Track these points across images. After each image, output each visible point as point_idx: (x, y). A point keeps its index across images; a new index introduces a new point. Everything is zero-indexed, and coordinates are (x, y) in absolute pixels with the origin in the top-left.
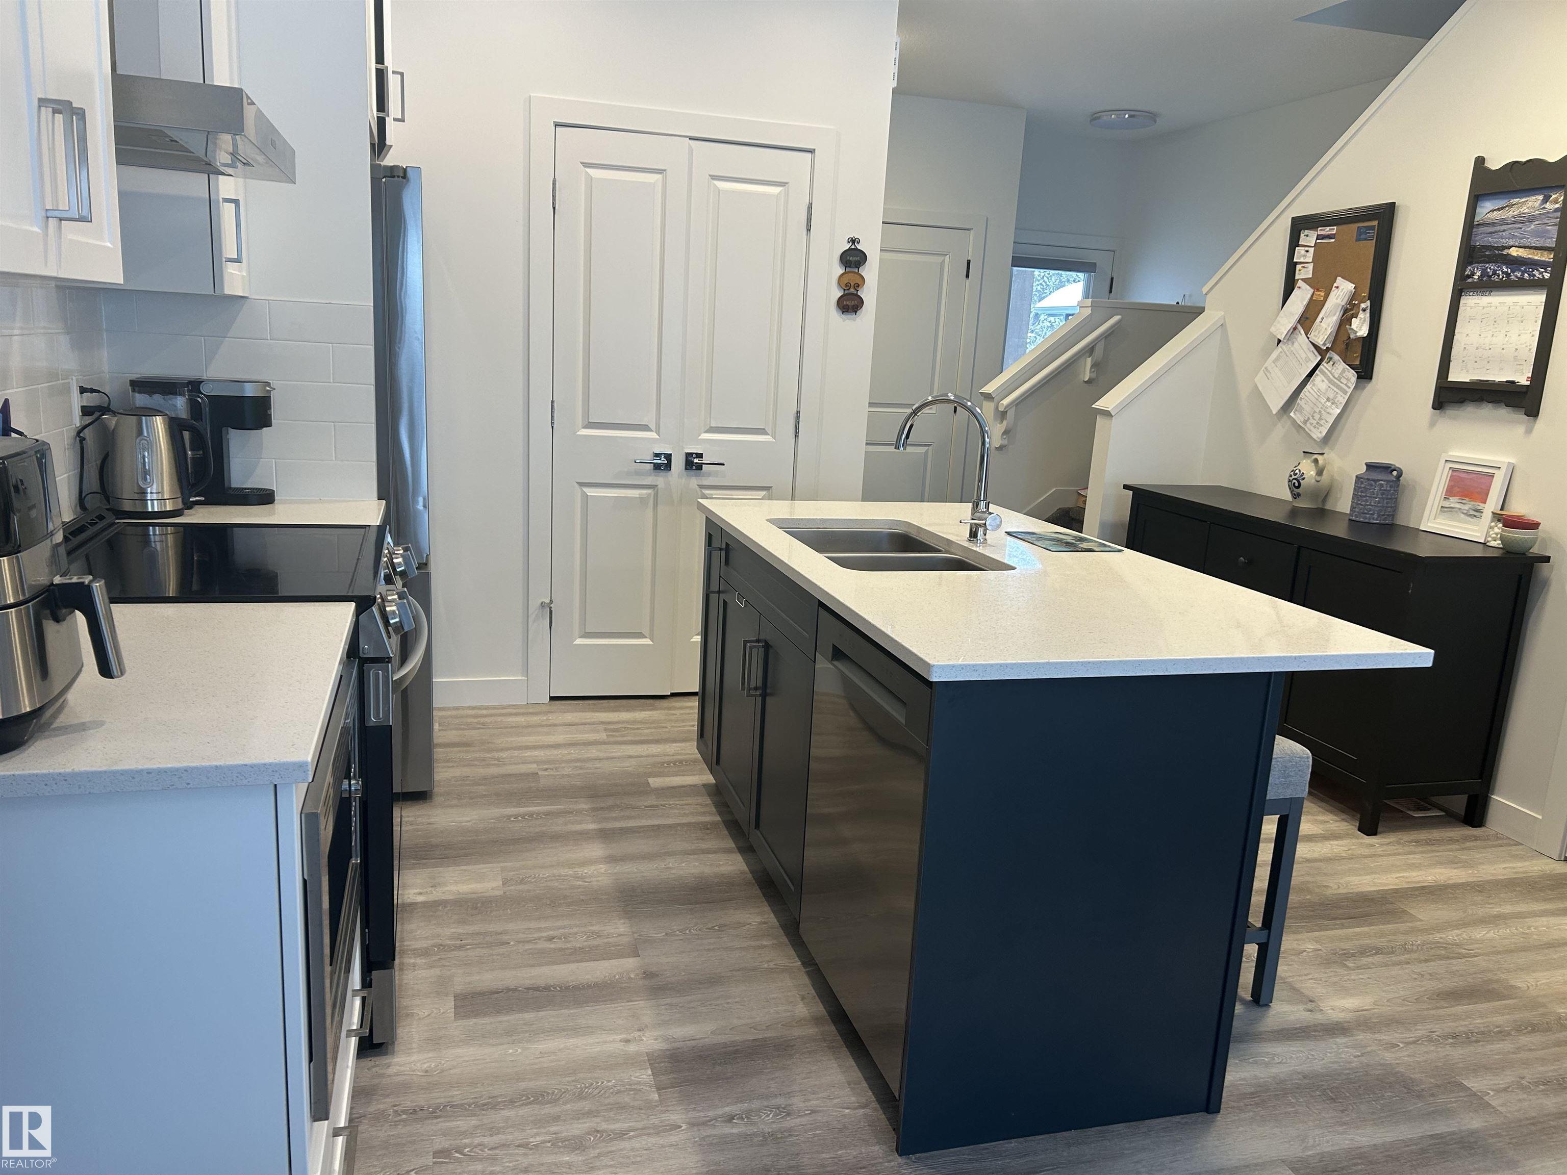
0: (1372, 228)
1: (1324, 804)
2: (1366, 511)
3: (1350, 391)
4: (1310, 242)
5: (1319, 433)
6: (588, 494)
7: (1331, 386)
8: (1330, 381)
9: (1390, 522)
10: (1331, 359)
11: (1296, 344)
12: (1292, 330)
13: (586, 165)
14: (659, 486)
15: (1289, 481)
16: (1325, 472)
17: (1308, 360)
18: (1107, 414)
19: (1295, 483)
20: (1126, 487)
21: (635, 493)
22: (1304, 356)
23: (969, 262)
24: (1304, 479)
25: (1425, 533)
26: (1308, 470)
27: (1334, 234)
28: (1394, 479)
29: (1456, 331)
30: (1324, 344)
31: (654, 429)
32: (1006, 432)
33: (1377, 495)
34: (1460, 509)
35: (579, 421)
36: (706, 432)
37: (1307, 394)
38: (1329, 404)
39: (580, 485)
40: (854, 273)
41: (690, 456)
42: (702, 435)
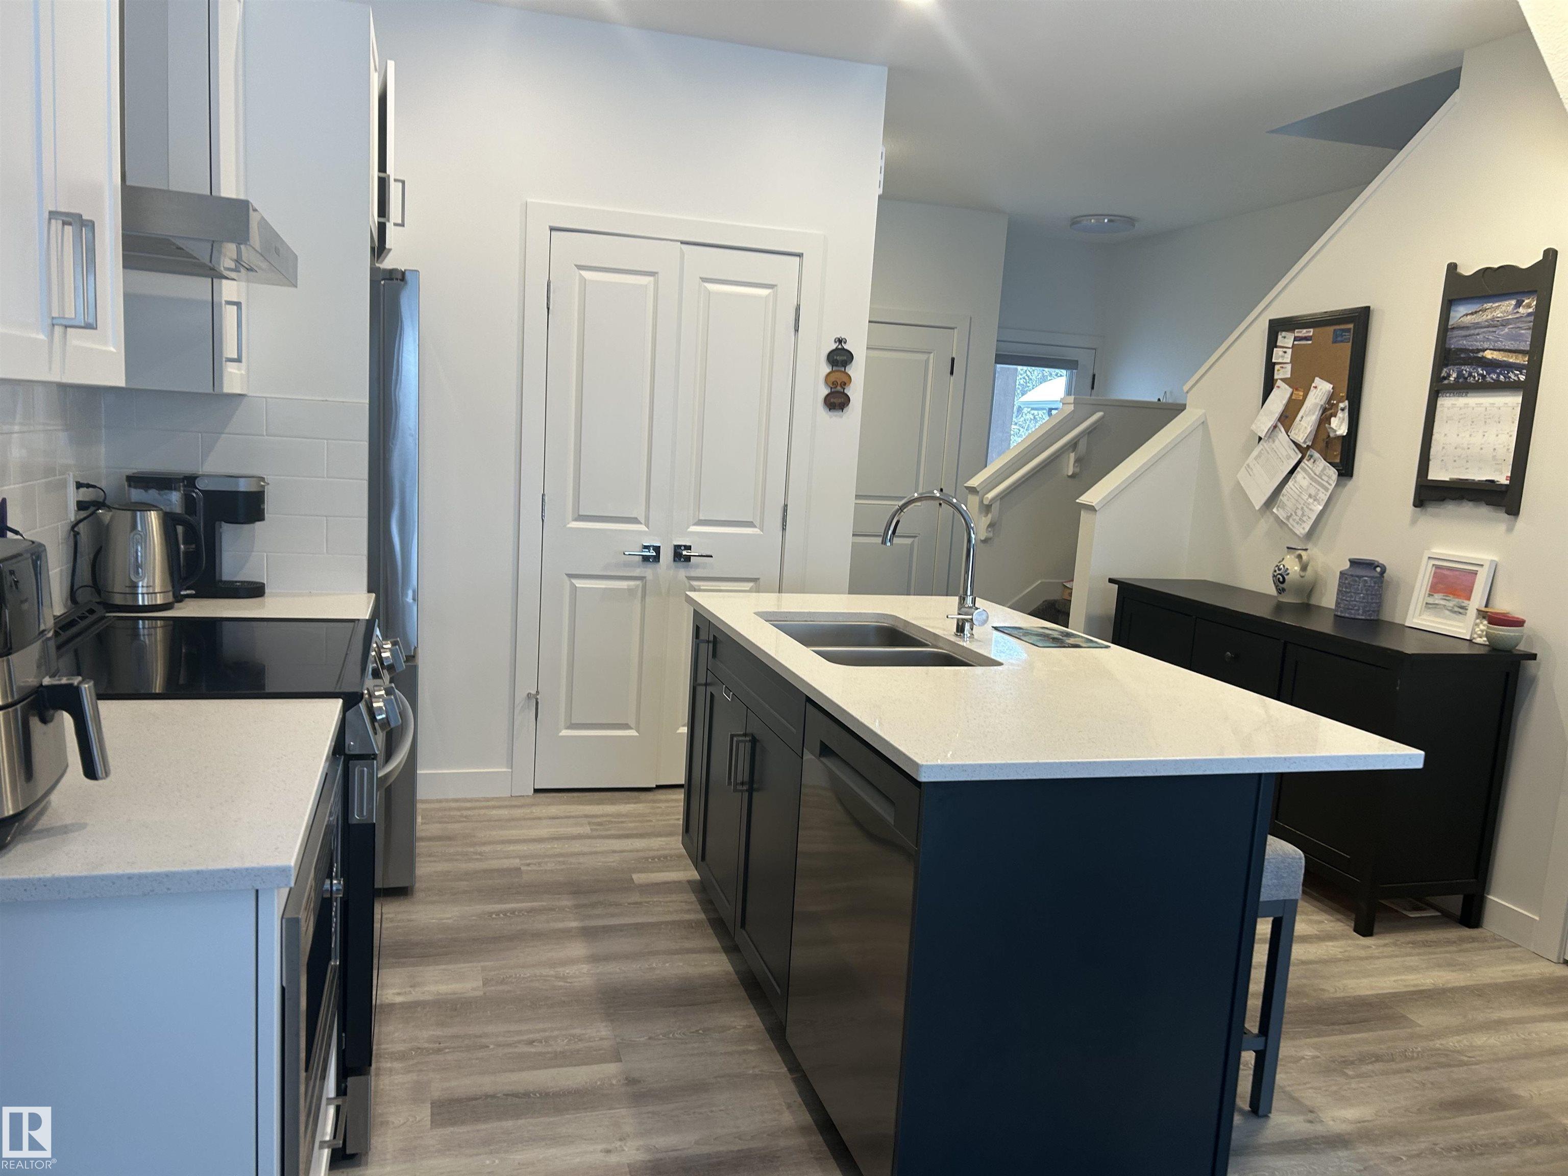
0: (1348, 330)
1: (1318, 904)
2: (1350, 607)
3: (1331, 488)
4: (1288, 343)
5: (1302, 529)
6: (577, 586)
7: (1313, 483)
8: (1312, 478)
9: (1376, 618)
10: (1311, 456)
11: (1277, 442)
12: (1272, 429)
13: (580, 267)
14: (647, 578)
15: (1274, 576)
16: (1309, 568)
17: (1289, 457)
18: (1091, 509)
19: (1279, 578)
20: (1111, 581)
21: (624, 584)
22: (1285, 453)
23: (953, 360)
24: (1288, 574)
25: (1411, 629)
26: (1292, 566)
27: (1311, 337)
28: (1378, 575)
29: (1435, 431)
30: (1305, 442)
31: (643, 521)
32: (991, 525)
33: (1362, 591)
34: (1444, 606)
35: (569, 515)
36: (696, 524)
37: (1289, 490)
38: (1311, 500)
39: (569, 577)
40: (841, 371)
41: (678, 548)
42: (691, 528)
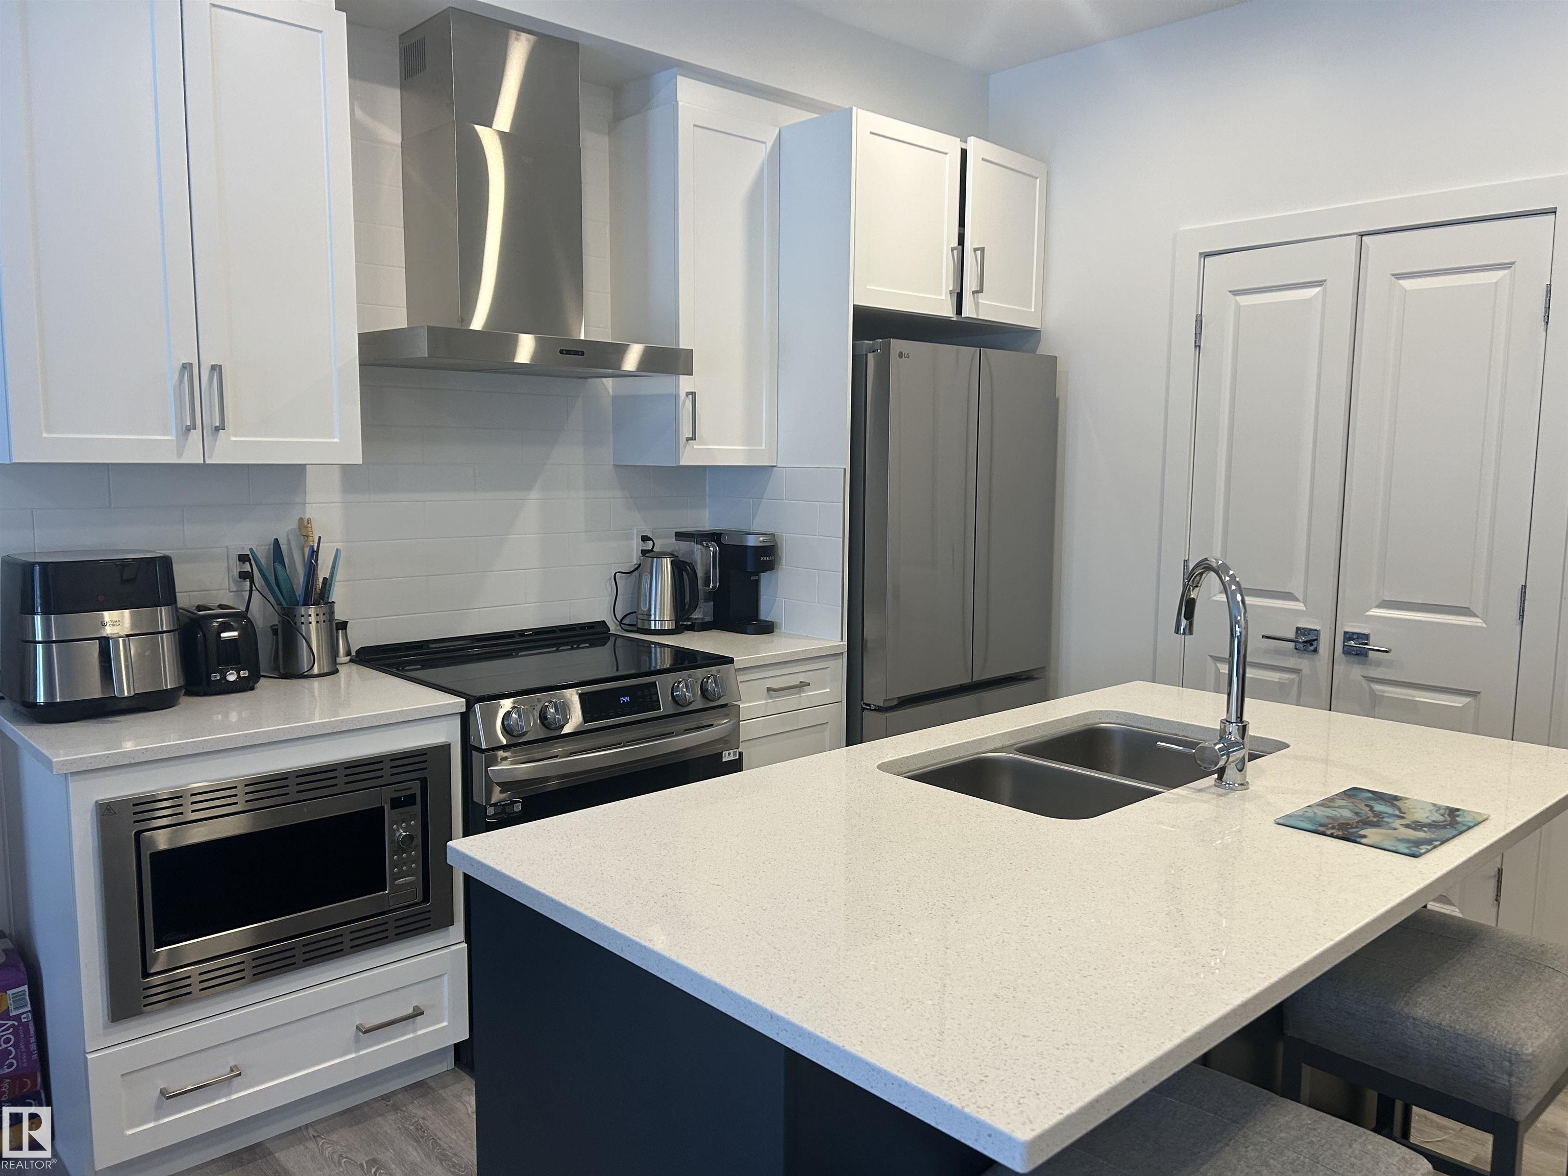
13: (1236, 293)
14: (1304, 672)
31: (1301, 599)
36: (1379, 606)
39: (1214, 660)
41: (1348, 636)
42: (1372, 610)
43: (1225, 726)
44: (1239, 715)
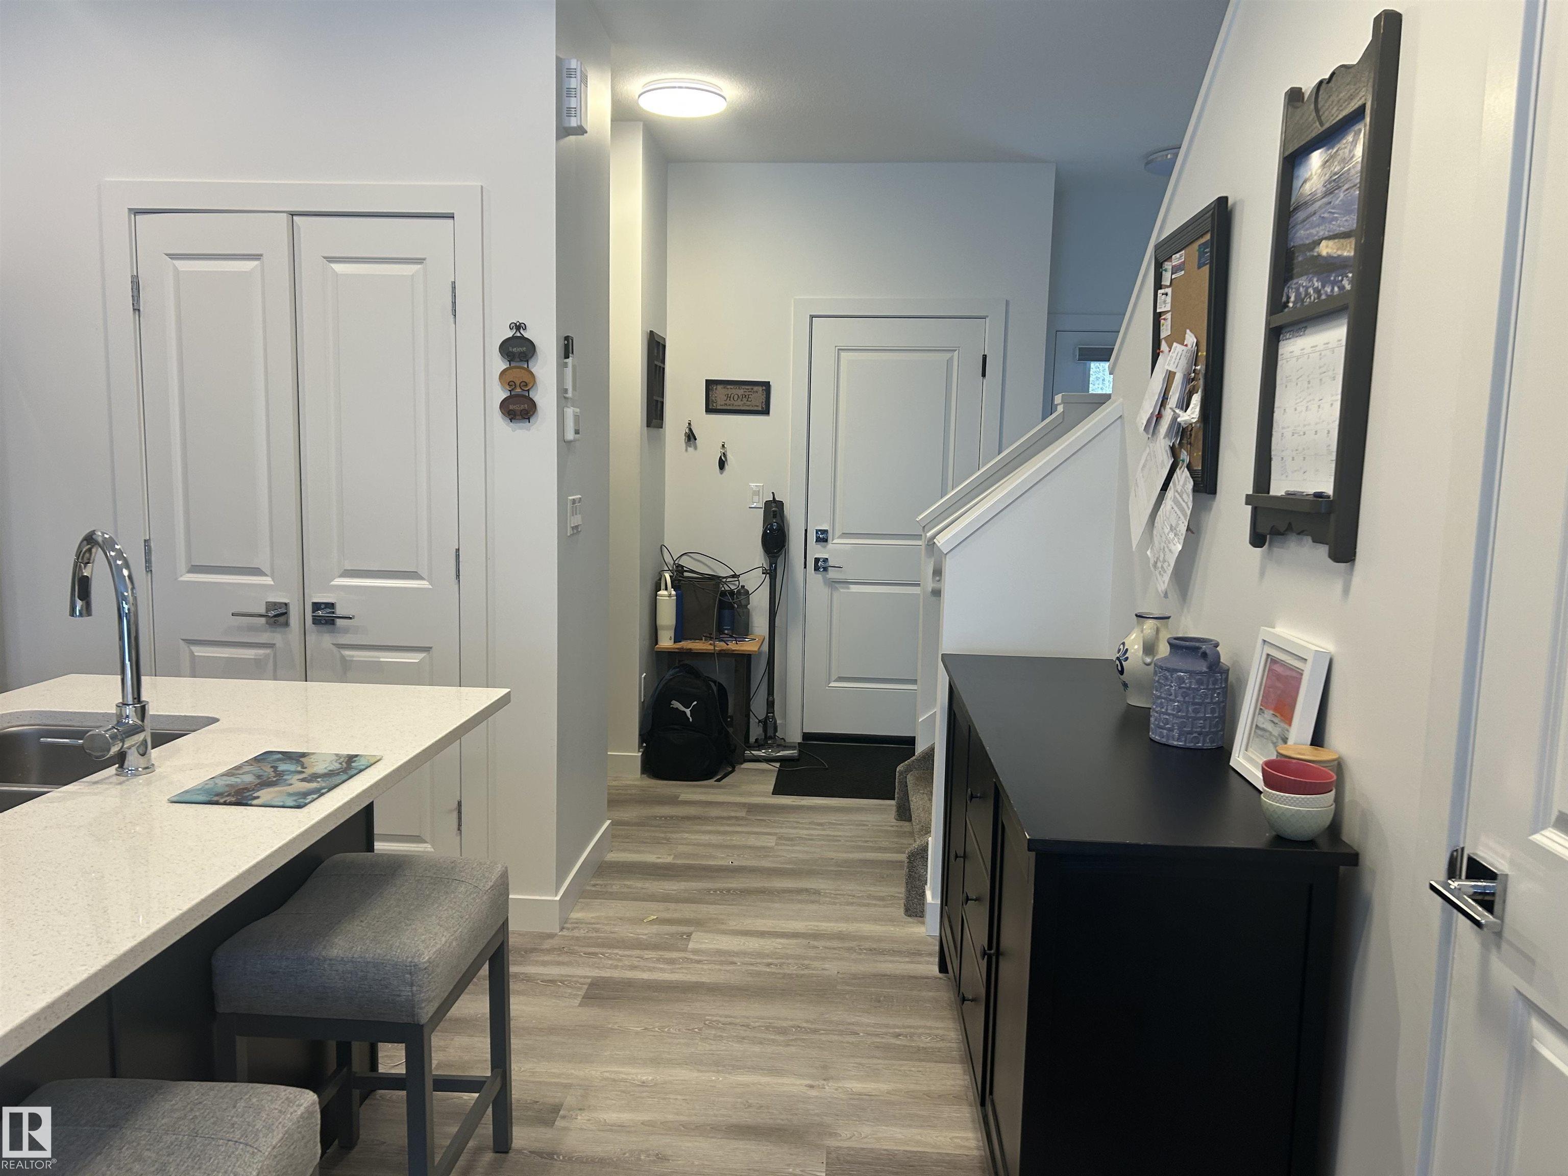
0: (1208, 243)
2: (1162, 724)
3: (1187, 514)
4: (1168, 279)
5: (1162, 584)
6: (196, 654)
7: (1176, 508)
8: (1174, 498)
10: (1179, 461)
12: (1154, 420)
13: (173, 256)
14: (277, 645)
19: (1119, 665)
21: (249, 654)
23: (985, 358)
24: (1127, 659)
26: (1135, 646)
27: (1184, 263)
28: (1205, 669)
29: (1276, 404)
31: (268, 573)
33: (1176, 697)
34: (1268, 733)
35: (182, 565)
36: (341, 576)
37: (1160, 519)
38: (1173, 536)
39: (185, 643)
40: (523, 368)
41: (316, 606)
42: (335, 580)
43: (121, 710)
44: (136, 696)
